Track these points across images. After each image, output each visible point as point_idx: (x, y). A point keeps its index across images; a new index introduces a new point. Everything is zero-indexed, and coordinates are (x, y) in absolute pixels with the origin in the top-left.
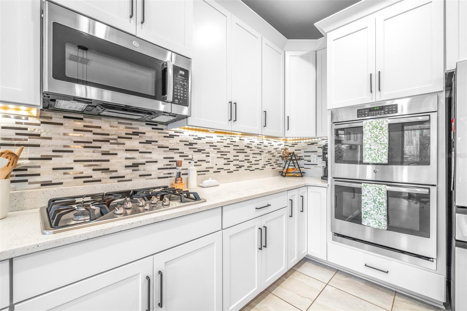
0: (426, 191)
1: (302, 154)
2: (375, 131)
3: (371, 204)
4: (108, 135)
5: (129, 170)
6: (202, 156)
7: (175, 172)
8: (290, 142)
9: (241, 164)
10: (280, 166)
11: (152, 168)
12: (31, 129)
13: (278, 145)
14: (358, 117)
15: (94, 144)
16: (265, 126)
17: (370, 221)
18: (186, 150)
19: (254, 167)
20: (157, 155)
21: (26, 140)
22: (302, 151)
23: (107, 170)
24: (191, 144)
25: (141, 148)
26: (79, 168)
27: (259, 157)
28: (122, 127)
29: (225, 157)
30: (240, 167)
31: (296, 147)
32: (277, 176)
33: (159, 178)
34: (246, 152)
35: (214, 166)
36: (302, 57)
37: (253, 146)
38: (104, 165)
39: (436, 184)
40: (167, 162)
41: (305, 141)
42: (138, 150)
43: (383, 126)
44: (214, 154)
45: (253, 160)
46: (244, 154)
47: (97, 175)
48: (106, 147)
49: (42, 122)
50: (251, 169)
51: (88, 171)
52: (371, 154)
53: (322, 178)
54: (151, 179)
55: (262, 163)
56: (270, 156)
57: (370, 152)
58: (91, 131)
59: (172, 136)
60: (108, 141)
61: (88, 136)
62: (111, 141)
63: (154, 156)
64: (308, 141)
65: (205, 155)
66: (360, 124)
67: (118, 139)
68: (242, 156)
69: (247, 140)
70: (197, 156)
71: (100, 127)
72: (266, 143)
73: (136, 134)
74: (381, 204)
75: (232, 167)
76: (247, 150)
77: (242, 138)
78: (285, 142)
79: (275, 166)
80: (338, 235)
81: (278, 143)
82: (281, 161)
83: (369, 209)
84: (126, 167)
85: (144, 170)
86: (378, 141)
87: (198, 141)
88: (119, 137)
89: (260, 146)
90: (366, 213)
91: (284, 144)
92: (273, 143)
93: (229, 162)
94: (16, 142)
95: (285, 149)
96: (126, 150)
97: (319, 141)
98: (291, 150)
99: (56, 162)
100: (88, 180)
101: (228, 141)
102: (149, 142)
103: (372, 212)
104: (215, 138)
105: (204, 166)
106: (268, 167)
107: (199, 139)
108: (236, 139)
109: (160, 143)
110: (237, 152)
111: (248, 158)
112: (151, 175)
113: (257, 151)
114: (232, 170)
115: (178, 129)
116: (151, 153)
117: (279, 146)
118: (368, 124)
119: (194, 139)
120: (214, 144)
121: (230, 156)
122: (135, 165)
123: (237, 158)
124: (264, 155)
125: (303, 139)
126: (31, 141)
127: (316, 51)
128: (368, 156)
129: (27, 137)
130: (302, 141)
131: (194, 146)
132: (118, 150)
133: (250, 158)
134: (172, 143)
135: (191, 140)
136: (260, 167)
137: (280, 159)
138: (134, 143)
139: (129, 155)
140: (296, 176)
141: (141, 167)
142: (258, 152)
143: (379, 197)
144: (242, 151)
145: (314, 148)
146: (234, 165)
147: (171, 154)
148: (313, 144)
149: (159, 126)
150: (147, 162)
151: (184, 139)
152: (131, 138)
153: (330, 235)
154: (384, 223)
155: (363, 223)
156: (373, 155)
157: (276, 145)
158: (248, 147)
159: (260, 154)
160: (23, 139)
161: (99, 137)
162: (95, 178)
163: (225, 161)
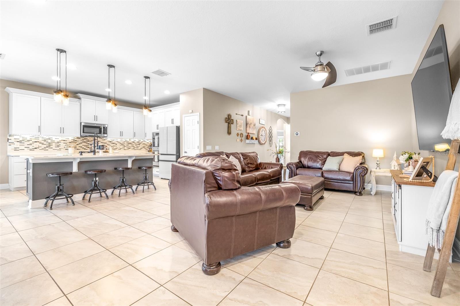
14: (156, 135)
15: (86, 142)
19: (136, 149)
24: (111, 142)
26: (83, 146)
27: (138, 145)
28: (92, 138)
30: (130, 148)
34: (132, 144)
37: (136, 142)
44: (118, 145)
47: (87, 148)
51: (85, 147)
59: (105, 140)
61: (85, 140)
65: (115, 144)
66: (156, 137)
68: (130, 145)
69: (132, 140)
70: (112, 145)
75: (126, 148)
79: (147, 148)
86: (157, 141)
87: (113, 141)
99: (79, 145)
100: (85, 149)
101: (125, 141)
104: (119, 140)
105: (115, 147)
106: (143, 149)
107: (114, 140)
108: (128, 140)
109: (101, 142)
110: (128, 144)
113: (138, 143)
120: (119, 142)
121: (125, 145)
123: (128, 146)
126: (75, 142)
133: (134, 146)
135: (111, 141)
136: (139, 148)
144: (130, 143)
157: (148, 141)
158: (133, 142)
159: (139, 145)
160: (74, 141)
161: (87, 141)
162: (86, 149)
163: (123, 146)
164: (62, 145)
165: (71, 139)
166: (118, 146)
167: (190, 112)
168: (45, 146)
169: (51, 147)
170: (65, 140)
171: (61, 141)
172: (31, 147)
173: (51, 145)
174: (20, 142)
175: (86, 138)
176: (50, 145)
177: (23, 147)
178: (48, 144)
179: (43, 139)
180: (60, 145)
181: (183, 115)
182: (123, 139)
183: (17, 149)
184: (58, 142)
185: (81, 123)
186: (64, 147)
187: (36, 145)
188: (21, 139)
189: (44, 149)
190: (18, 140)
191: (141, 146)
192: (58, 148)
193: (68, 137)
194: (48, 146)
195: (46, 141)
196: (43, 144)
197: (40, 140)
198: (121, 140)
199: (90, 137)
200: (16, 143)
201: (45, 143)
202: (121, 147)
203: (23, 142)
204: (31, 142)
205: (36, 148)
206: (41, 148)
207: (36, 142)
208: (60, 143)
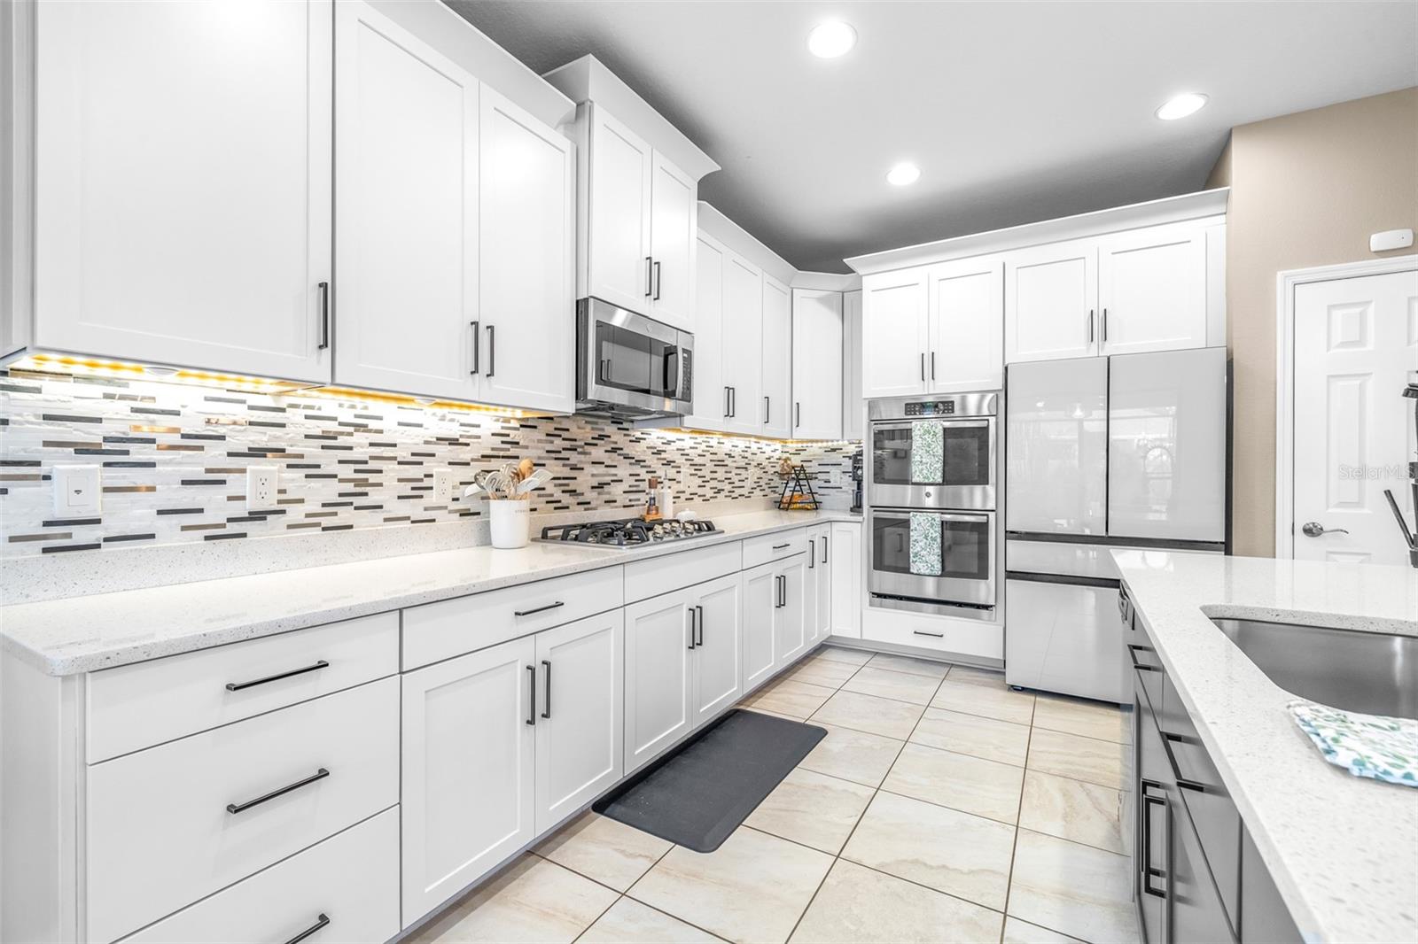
0: (983, 519)
1: (812, 468)
2: (926, 436)
3: (921, 541)
4: (575, 440)
5: (594, 494)
6: (671, 472)
7: (644, 498)
8: (792, 446)
9: (720, 486)
10: (774, 492)
11: (617, 491)
13: (772, 450)
14: (906, 414)
15: (565, 454)
16: (768, 422)
17: (921, 565)
18: (653, 462)
19: (737, 492)
20: (623, 470)
21: (509, 450)
22: (815, 463)
23: (573, 492)
24: (659, 452)
25: (607, 459)
26: (551, 488)
27: (744, 474)
29: (699, 473)
30: (719, 491)
31: (804, 455)
32: (771, 509)
33: (625, 506)
34: (727, 465)
35: (685, 488)
36: (820, 300)
37: (736, 453)
38: (572, 485)
39: (994, 508)
40: (632, 481)
41: (820, 444)
42: (603, 463)
43: (937, 431)
44: (686, 470)
45: (735, 479)
46: (724, 469)
47: (566, 499)
48: (574, 458)
49: (522, 426)
50: (734, 495)
51: (558, 495)
52: (922, 470)
53: (852, 510)
54: (616, 507)
55: (748, 484)
56: (759, 472)
57: (920, 467)
58: (560, 436)
59: (638, 440)
60: (576, 450)
61: (558, 443)
62: (579, 450)
63: (619, 472)
64: (825, 444)
65: (675, 470)
66: (908, 426)
67: (586, 447)
68: (721, 473)
69: (728, 445)
70: (667, 473)
71: (568, 430)
72: (754, 447)
73: (601, 437)
74: (934, 539)
75: (708, 492)
76: (728, 461)
77: (721, 441)
78: (783, 446)
79: (768, 491)
80: (879, 596)
81: (773, 448)
82: (777, 481)
83: (919, 549)
84: (593, 487)
85: (609, 493)
86: (931, 452)
87: (667, 447)
88: (586, 444)
89: (746, 455)
90: (916, 555)
91: (780, 450)
92: (765, 449)
93: (704, 482)
94: (501, 453)
95: (786, 460)
96: (593, 463)
97: (844, 446)
98: (796, 461)
100: (558, 505)
101: (703, 446)
102: (614, 450)
103: (923, 553)
106: (757, 492)
107: (669, 443)
108: (713, 442)
109: (626, 451)
110: (715, 465)
111: (729, 475)
112: (615, 501)
113: (741, 463)
114: (708, 497)
115: (645, 430)
116: (615, 466)
117: (773, 454)
118: (917, 427)
119: (663, 443)
120: (686, 452)
121: (705, 472)
122: (601, 486)
123: (714, 475)
124: (752, 470)
125: (817, 441)
126: (513, 451)
127: (843, 293)
128: (918, 473)
129: (508, 446)
130: (814, 445)
131: (663, 455)
132: (585, 463)
133: (733, 476)
134: (638, 450)
135: (658, 445)
136: (745, 491)
137: (776, 478)
138: (598, 453)
139: (595, 470)
140: (808, 509)
141: (606, 489)
142: (743, 465)
143: (932, 531)
144: (720, 463)
145: (836, 457)
146: (711, 488)
147: (637, 469)
148: (834, 450)
149: (625, 425)
150: (612, 481)
151: (652, 445)
152: (596, 445)
153: (867, 597)
154: (938, 566)
155: (912, 570)
156: (925, 471)
157: (768, 451)
158: (730, 456)
159: (746, 468)
160: (507, 448)
161: (567, 444)
162: (564, 503)
163: (699, 481)
164: (445, 479)
165: (487, 424)
167: (1373, 248)
168: (330, 490)
169: (374, 497)
170: (453, 442)
171: (443, 450)
172: (215, 503)
173: (372, 478)
174: (109, 451)
176: (365, 483)
177: (134, 514)
178: (347, 471)
179: (317, 428)
180: (427, 482)
181: (1280, 274)
182: (700, 438)
183: (81, 535)
184: (418, 458)
185: (581, 306)
186: (450, 494)
187: (260, 483)
188: (117, 418)
189: (328, 521)
190: (92, 434)
191: (753, 473)
192: (414, 509)
194: (350, 488)
195: (341, 441)
196: (314, 472)
197: (295, 432)
200: (62, 465)
201: (329, 461)
203: (138, 453)
204: (214, 454)
205: (258, 516)
206: (296, 513)
207: (257, 453)
208: (429, 465)
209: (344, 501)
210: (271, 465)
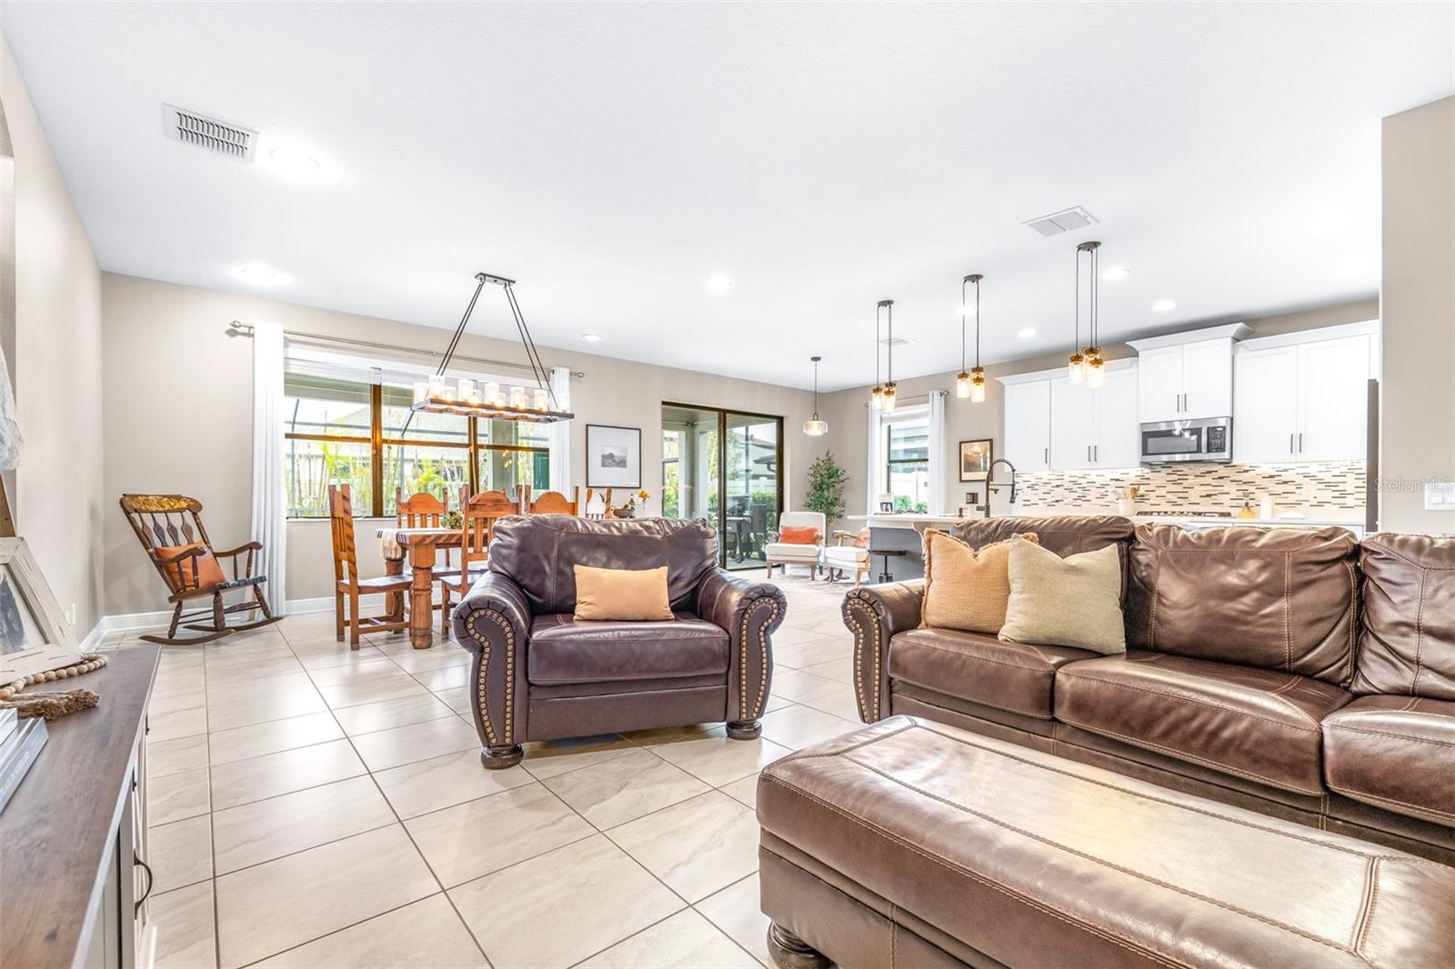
4: (1187, 475)
5: (1203, 499)
6: (1289, 488)
11: (1224, 498)
12: (1146, 476)
20: (1230, 488)
25: (1214, 482)
26: (1169, 496)
28: (1197, 469)
33: (1231, 507)
35: (1311, 498)
38: (1185, 495)
40: (1239, 493)
42: (1210, 485)
47: (1180, 501)
61: (1175, 477)
63: (1226, 489)
71: (1182, 471)
73: (1210, 472)
84: (1201, 496)
85: (1217, 499)
87: (1283, 474)
93: (1343, 494)
96: (1201, 485)
100: (1175, 504)
102: (1221, 478)
105: (1292, 498)
109: (1232, 478)
112: (1223, 504)
114: (1349, 505)
116: (1223, 486)
119: (1275, 472)
120: (1311, 475)
121: (1347, 488)
122: (1209, 496)
131: (1277, 478)
132: (1195, 485)
134: (1246, 477)
135: (1272, 473)
138: (1208, 479)
139: (1203, 488)
141: (1213, 497)
147: (1245, 487)
150: (1219, 493)
151: (1261, 473)
152: (1205, 476)
160: (1143, 481)
161: (1181, 477)
165: (1132, 473)
166: (1310, 491)
168: (1075, 495)
169: (1088, 497)
170: (1118, 480)
171: (1114, 482)
172: (1049, 498)
174: (1031, 487)
175: (1180, 467)
176: (1085, 493)
179: (1072, 479)
184: (1103, 486)
187: (1058, 493)
190: (1029, 484)
192: (1101, 502)
193: (1125, 471)
196: (1071, 490)
198: (1323, 468)
199: (1192, 465)
201: (1075, 488)
202: (1327, 495)
203: (1036, 487)
205: (1057, 501)
206: (1066, 501)
207: (1058, 486)
208: (1107, 488)
209: (1079, 498)
210: (1061, 489)
